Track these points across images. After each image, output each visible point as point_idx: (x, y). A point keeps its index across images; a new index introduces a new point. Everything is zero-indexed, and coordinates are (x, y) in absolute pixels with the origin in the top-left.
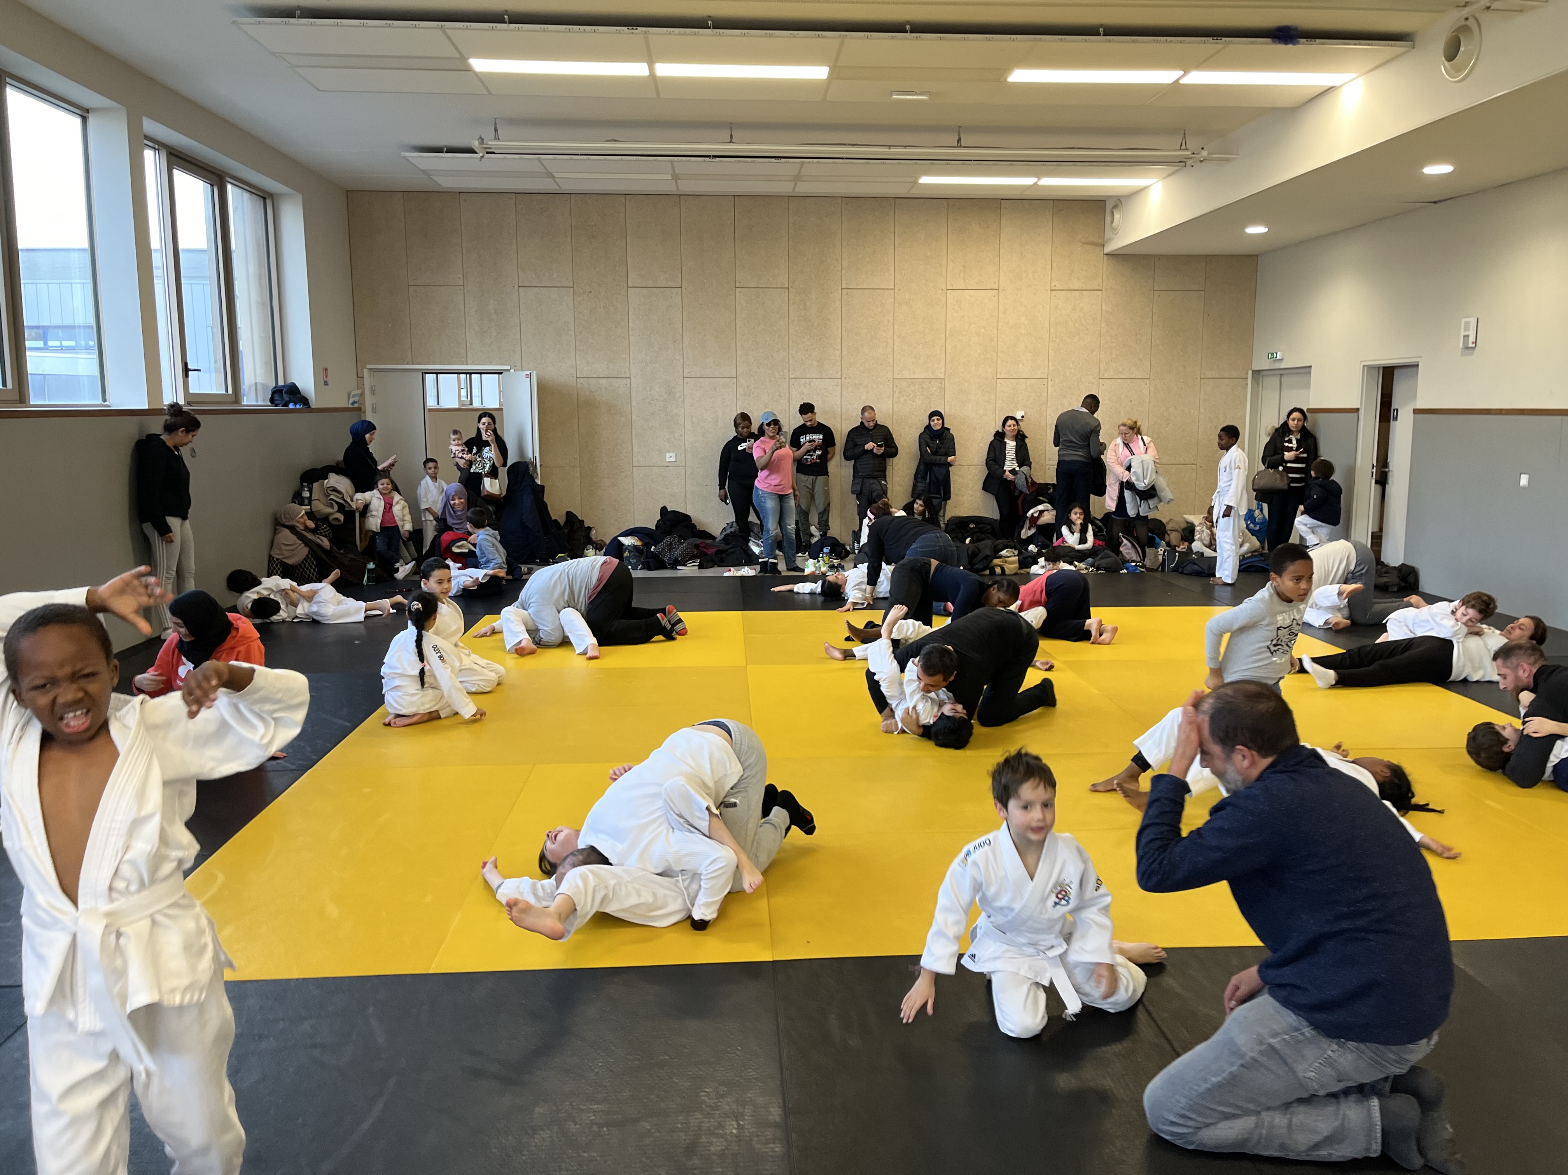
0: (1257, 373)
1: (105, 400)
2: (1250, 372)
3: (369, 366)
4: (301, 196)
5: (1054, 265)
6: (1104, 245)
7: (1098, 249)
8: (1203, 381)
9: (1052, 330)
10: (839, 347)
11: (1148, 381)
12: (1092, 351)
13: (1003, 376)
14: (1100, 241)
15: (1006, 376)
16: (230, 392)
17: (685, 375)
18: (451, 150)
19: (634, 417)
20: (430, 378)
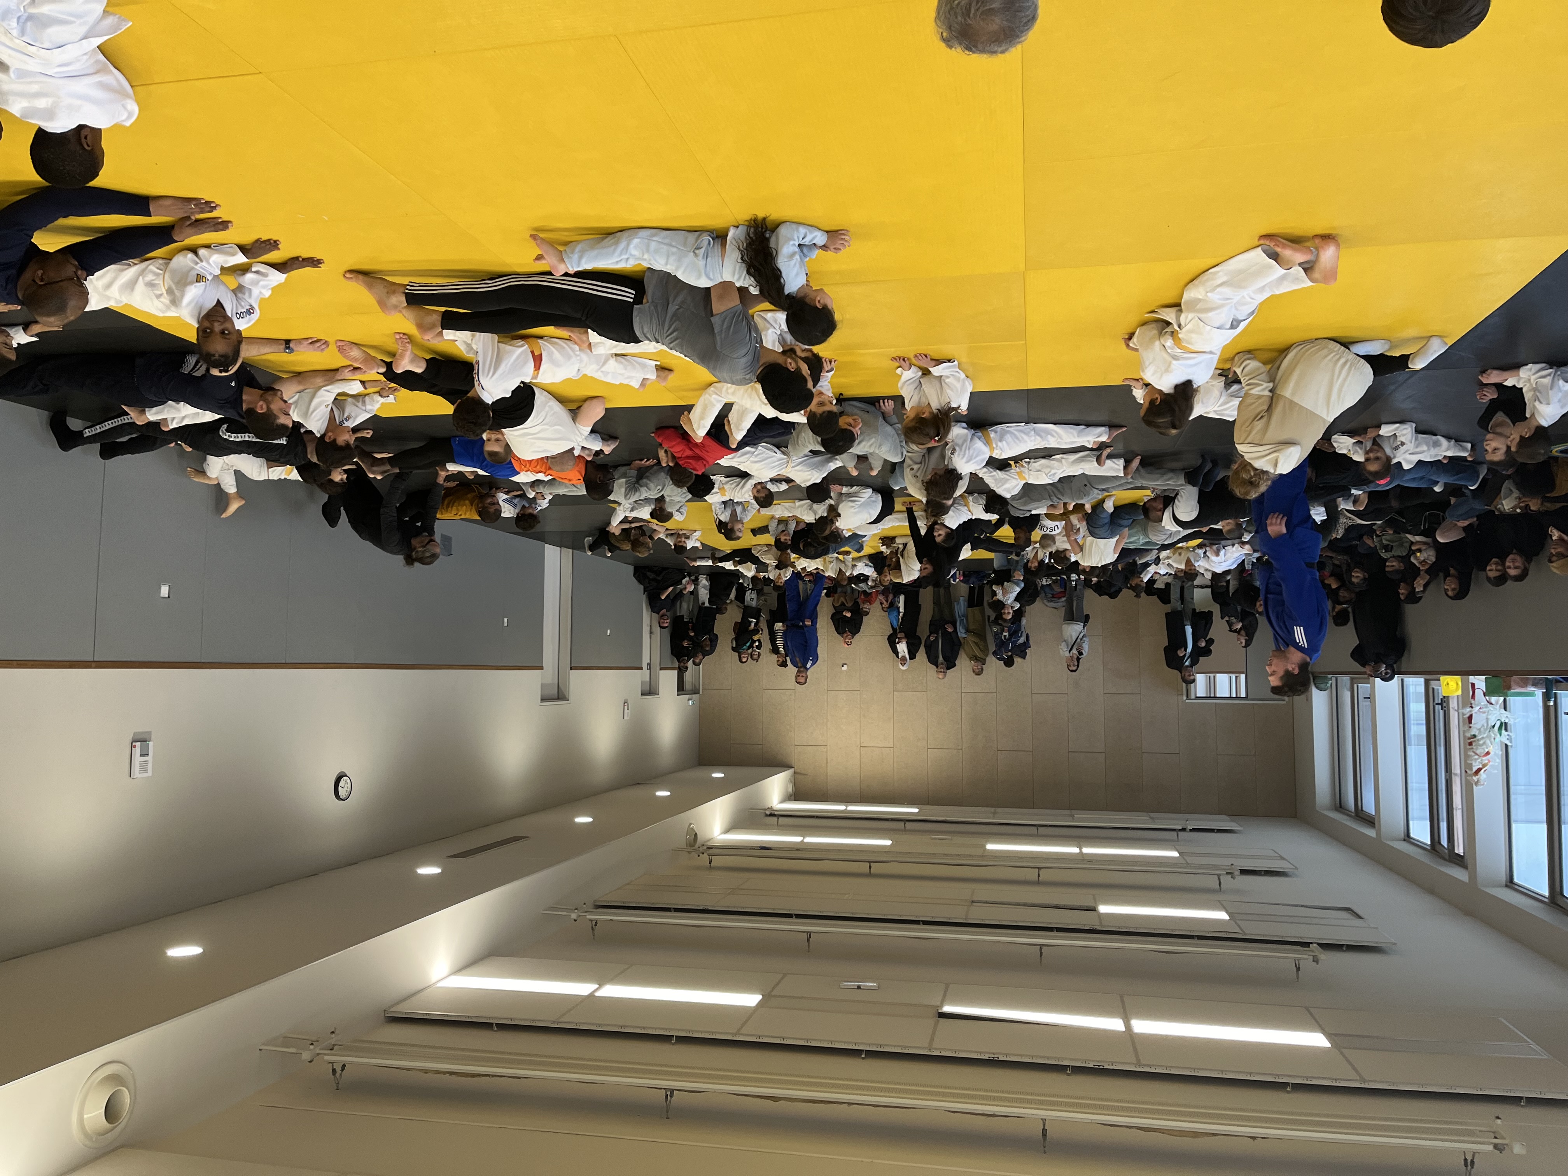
0: (695, 691)
1: (1402, 680)
2: (701, 693)
3: (1285, 702)
4: (1317, 809)
5: (825, 762)
6: (795, 773)
7: (798, 771)
8: (729, 688)
9: (825, 720)
10: (963, 712)
11: (764, 687)
12: (800, 707)
13: (856, 692)
14: (797, 776)
15: (854, 692)
16: (1355, 686)
17: (1066, 696)
18: (1212, 831)
19: (1102, 668)
20: (1243, 695)
